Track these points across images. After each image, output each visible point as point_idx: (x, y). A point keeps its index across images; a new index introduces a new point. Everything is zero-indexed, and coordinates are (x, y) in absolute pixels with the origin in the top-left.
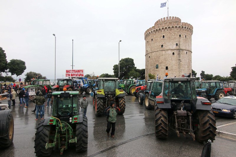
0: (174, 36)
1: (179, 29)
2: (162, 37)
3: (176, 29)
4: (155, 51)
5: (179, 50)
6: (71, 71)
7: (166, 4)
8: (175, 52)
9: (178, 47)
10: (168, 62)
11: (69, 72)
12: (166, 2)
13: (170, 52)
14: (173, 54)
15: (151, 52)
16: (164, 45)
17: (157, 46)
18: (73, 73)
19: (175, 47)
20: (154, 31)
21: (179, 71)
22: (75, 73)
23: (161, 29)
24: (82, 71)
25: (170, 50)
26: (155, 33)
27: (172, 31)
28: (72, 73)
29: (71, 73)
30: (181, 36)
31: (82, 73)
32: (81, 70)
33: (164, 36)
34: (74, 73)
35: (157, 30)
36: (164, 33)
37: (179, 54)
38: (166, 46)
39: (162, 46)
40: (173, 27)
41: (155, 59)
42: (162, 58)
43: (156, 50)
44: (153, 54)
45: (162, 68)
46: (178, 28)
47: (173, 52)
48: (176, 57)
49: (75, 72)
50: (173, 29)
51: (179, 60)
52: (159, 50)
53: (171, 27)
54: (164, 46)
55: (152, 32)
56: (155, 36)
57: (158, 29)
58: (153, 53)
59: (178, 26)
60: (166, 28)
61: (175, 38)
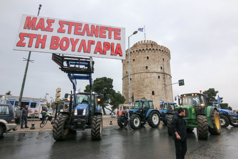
0: (158, 58)
1: (162, 53)
2: (146, 59)
3: (159, 52)
4: (138, 72)
5: (164, 73)
6: (56, 26)
7: (142, 30)
8: (161, 75)
9: (163, 71)
10: (154, 86)
11: (43, 29)
12: (143, 28)
13: (156, 75)
14: (159, 77)
15: (133, 73)
16: (148, 66)
17: (141, 67)
18: (66, 35)
19: (159, 70)
20: (137, 51)
21: (165, 97)
22: (75, 37)
23: (145, 49)
24: (117, 32)
25: (155, 73)
26: (137, 53)
27: (156, 53)
28: (61, 36)
29: (55, 33)
30: (164, 59)
31: (116, 42)
32: (110, 29)
33: (148, 58)
34: (72, 36)
35: (140, 50)
36: (148, 54)
37: (164, 78)
38: (151, 68)
39: (147, 67)
40: (157, 49)
41: (138, 81)
42: (147, 81)
43: (140, 72)
44: (136, 76)
45: (148, 93)
46: (161, 51)
47: (159, 75)
48: (162, 82)
49: (76, 33)
50: (156, 51)
51: (165, 84)
52: (143, 72)
53: (155, 49)
54: (148, 68)
55: (134, 51)
56: (137, 56)
57: (142, 49)
58: (135, 74)
59: (161, 50)
60: (150, 49)
61: (159, 61)
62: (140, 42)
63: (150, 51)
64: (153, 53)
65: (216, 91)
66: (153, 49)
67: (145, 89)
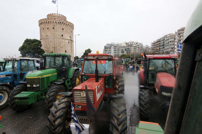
0: (68, 30)
4: (57, 38)
8: (70, 41)
9: (71, 39)
10: (66, 48)
13: (67, 41)
17: (58, 35)
19: (69, 38)
26: (56, 24)
33: (63, 29)
36: (63, 27)
37: (71, 43)
38: (64, 36)
39: (62, 35)
41: (57, 44)
42: (62, 44)
44: (55, 40)
48: (70, 45)
51: (71, 47)
52: (60, 38)
59: (71, 25)
60: (65, 24)
61: (69, 32)
62: (54, 14)
63: (64, 25)
64: (66, 26)
65: (91, 50)
66: (67, 24)
67: (61, 49)
